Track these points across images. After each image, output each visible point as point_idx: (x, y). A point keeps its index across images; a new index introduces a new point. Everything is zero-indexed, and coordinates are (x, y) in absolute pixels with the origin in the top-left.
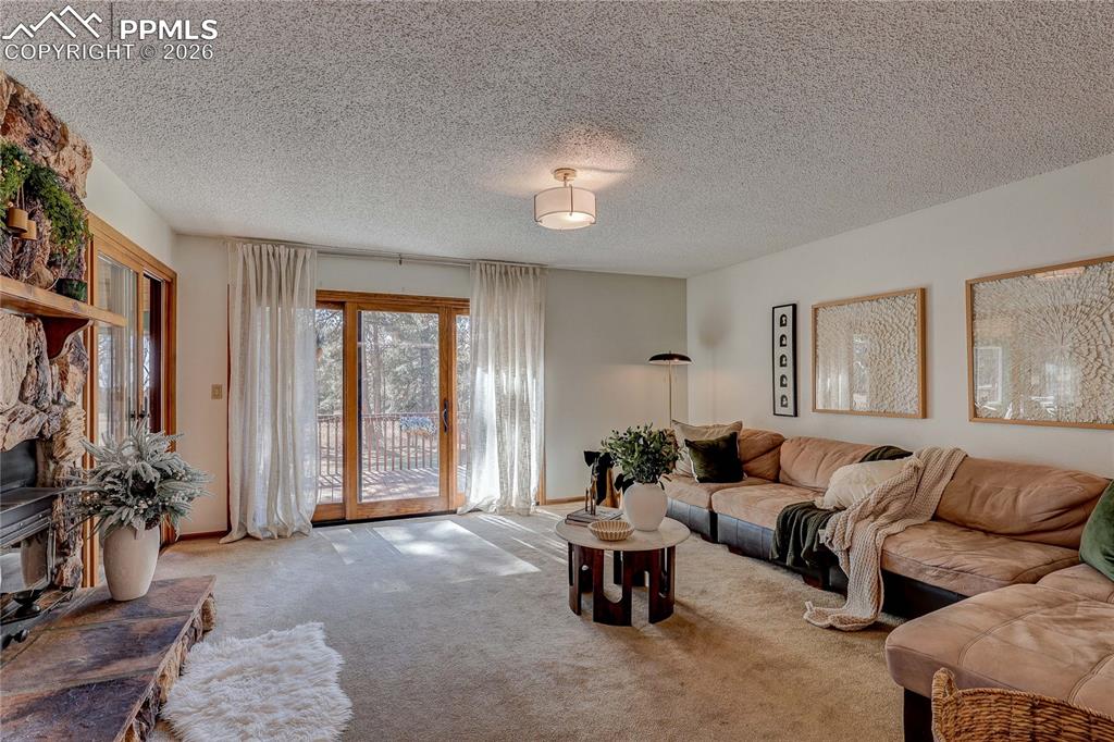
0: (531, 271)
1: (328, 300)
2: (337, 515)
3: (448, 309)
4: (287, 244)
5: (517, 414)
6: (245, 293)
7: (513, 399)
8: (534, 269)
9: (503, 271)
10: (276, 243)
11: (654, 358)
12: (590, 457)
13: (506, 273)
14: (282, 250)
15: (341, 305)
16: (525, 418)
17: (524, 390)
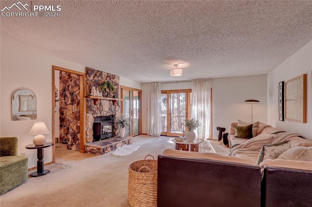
0: (207, 80)
1: (164, 92)
2: (165, 134)
3: (188, 92)
4: (156, 82)
5: (203, 116)
6: (150, 92)
7: (202, 112)
8: (208, 80)
9: (199, 81)
10: (154, 83)
11: (246, 101)
12: (218, 129)
13: (200, 81)
14: (155, 84)
15: (166, 93)
16: (204, 117)
17: (204, 110)
